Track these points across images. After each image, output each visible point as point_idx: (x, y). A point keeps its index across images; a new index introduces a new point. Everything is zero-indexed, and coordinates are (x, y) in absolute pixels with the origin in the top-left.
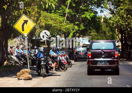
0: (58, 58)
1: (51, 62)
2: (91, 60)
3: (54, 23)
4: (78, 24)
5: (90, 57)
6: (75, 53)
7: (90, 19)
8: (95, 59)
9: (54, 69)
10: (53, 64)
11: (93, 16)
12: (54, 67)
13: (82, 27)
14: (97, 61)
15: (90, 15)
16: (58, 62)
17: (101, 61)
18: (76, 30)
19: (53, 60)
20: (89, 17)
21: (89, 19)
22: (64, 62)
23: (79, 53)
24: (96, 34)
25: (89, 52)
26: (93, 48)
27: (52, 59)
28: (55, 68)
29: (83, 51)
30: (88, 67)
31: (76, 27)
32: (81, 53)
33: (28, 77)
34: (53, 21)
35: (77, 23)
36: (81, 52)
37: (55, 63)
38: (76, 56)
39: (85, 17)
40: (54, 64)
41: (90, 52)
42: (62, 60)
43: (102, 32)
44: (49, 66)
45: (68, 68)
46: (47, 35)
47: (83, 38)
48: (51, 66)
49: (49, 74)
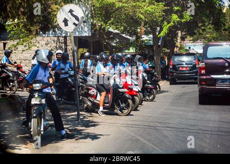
2: (205, 77)
4: (179, 10)
5: (203, 72)
6: (171, 67)
8: (212, 76)
9: (101, 108)
10: (98, 95)
12: (101, 104)
13: (187, 17)
14: (216, 80)
16: (111, 91)
17: (223, 80)
18: (174, 22)
22: (126, 90)
23: (179, 67)
24: (214, 35)
26: (208, 57)
28: (103, 106)
29: (186, 64)
31: (175, 17)
32: (182, 67)
35: (176, 8)
36: (183, 65)
37: (104, 94)
38: (173, 73)
40: (101, 95)
41: (204, 64)
42: (121, 86)
44: (90, 101)
45: (144, 103)
46: (77, 18)
47: (194, 44)
48: (95, 101)
49: (64, 132)
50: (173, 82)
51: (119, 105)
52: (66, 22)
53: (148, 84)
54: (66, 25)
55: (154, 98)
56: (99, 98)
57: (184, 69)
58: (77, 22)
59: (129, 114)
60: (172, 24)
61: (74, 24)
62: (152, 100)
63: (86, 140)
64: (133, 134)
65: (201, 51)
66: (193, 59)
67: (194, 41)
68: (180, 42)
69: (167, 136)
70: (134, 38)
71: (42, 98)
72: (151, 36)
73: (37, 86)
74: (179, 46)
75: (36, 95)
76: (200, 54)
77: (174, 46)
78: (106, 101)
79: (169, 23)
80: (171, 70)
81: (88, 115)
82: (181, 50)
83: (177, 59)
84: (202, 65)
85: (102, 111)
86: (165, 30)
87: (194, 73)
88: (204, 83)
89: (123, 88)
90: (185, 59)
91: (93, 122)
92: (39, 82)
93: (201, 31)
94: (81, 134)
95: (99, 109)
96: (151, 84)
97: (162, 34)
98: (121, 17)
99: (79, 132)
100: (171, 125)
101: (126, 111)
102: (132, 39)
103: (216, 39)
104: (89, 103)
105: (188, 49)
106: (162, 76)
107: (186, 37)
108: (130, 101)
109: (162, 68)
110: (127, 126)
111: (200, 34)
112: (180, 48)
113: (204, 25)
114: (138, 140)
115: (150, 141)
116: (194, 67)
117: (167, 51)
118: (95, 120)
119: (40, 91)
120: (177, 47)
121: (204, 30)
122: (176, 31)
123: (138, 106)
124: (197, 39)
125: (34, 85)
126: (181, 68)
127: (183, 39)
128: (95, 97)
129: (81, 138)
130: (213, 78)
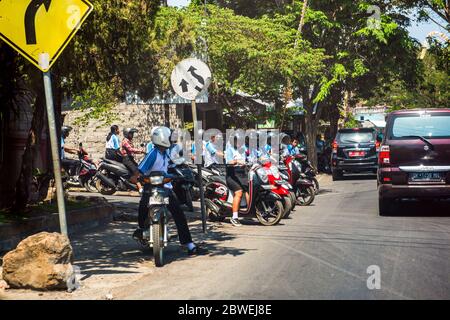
0: (252, 174)
1: (225, 189)
2: (389, 170)
3: (255, 47)
4: (345, 57)
5: (386, 160)
6: (335, 151)
7: (385, 42)
8: (401, 168)
9: (235, 215)
10: (230, 195)
11: (394, 30)
12: (235, 209)
13: (360, 68)
14: (409, 174)
15: (383, 30)
16: (251, 189)
17: (421, 174)
18: (338, 78)
19: (232, 181)
20: (380, 36)
21: (383, 42)
22: (272, 187)
23: (348, 152)
24: (405, 96)
25: (384, 144)
26: (394, 134)
27: (230, 178)
28: (239, 211)
29: (360, 146)
30: (381, 194)
31: (340, 69)
32: (354, 152)
33: (54, 276)
34: (251, 40)
35: (342, 54)
36: (354, 147)
37: (239, 193)
38: (337, 161)
39: (367, 34)
40: (234, 195)
41: (387, 146)
42: (266, 181)
43: (422, 88)
44: (218, 204)
45: (296, 208)
46: (201, 80)
47: (371, 111)
48: (226, 204)
49: (192, 246)
50: (338, 176)
51: (262, 210)
52: (184, 85)
53: (303, 178)
54: (185, 89)
55: (312, 200)
56: (231, 199)
57: (357, 154)
58: (200, 86)
59: (277, 224)
60: (335, 80)
61: (197, 88)
62: (308, 204)
63: (225, 256)
64: (290, 248)
65: (382, 124)
66: (370, 138)
67: (369, 106)
68: (347, 109)
69: (339, 250)
70: (273, 104)
71: (164, 197)
72: (300, 100)
73: (156, 180)
74: (345, 115)
75: (155, 192)
76: (381, 129)
77: (337, 116)
78: (243, 204)
79: (330, 78)
80: (335, 156)
81: (216, 224)
82: (348, 123)
83: (344, 138)
84: (384, 148)
85: (236, 219)
86: (324, 92)
87: (372, 160)
88: (388, 180)
89: (267, 184)
90: (358, 138)
91: (225, 234)
92: (159, 173)
93: (382, 91)
94: (215, 249)
95: (232, 216)
96: (306, 178)
97: (319, 97)
98: (256, 71)
99: (212, 247)
100: (343, 236)
101: (271, 220)
102: (270, 106)
103: (408, 104)
104: (215, 207)
105: (359, 119)
106: (319, 166)
107: (358, 101)
108: (279, 203)
109: (318, 154)
110: (279, 238)
111: (381, 95)
112: (348, 119)
113: (388, 81)
114: (299, 255)
115: (316, 255)
116: (373, 151)
117: (323, 123)
118: (229, 231)
119: (160, 186)
120: (343, 118)
121: (387, 89)
122: (340, 91)
123: (289, 213)
124: (376, 104)
125: (152, 178)
126: (350, 153)
127: (352, 103)
128: (226, 198)
129: (218, 254)
130: (403, 172)
